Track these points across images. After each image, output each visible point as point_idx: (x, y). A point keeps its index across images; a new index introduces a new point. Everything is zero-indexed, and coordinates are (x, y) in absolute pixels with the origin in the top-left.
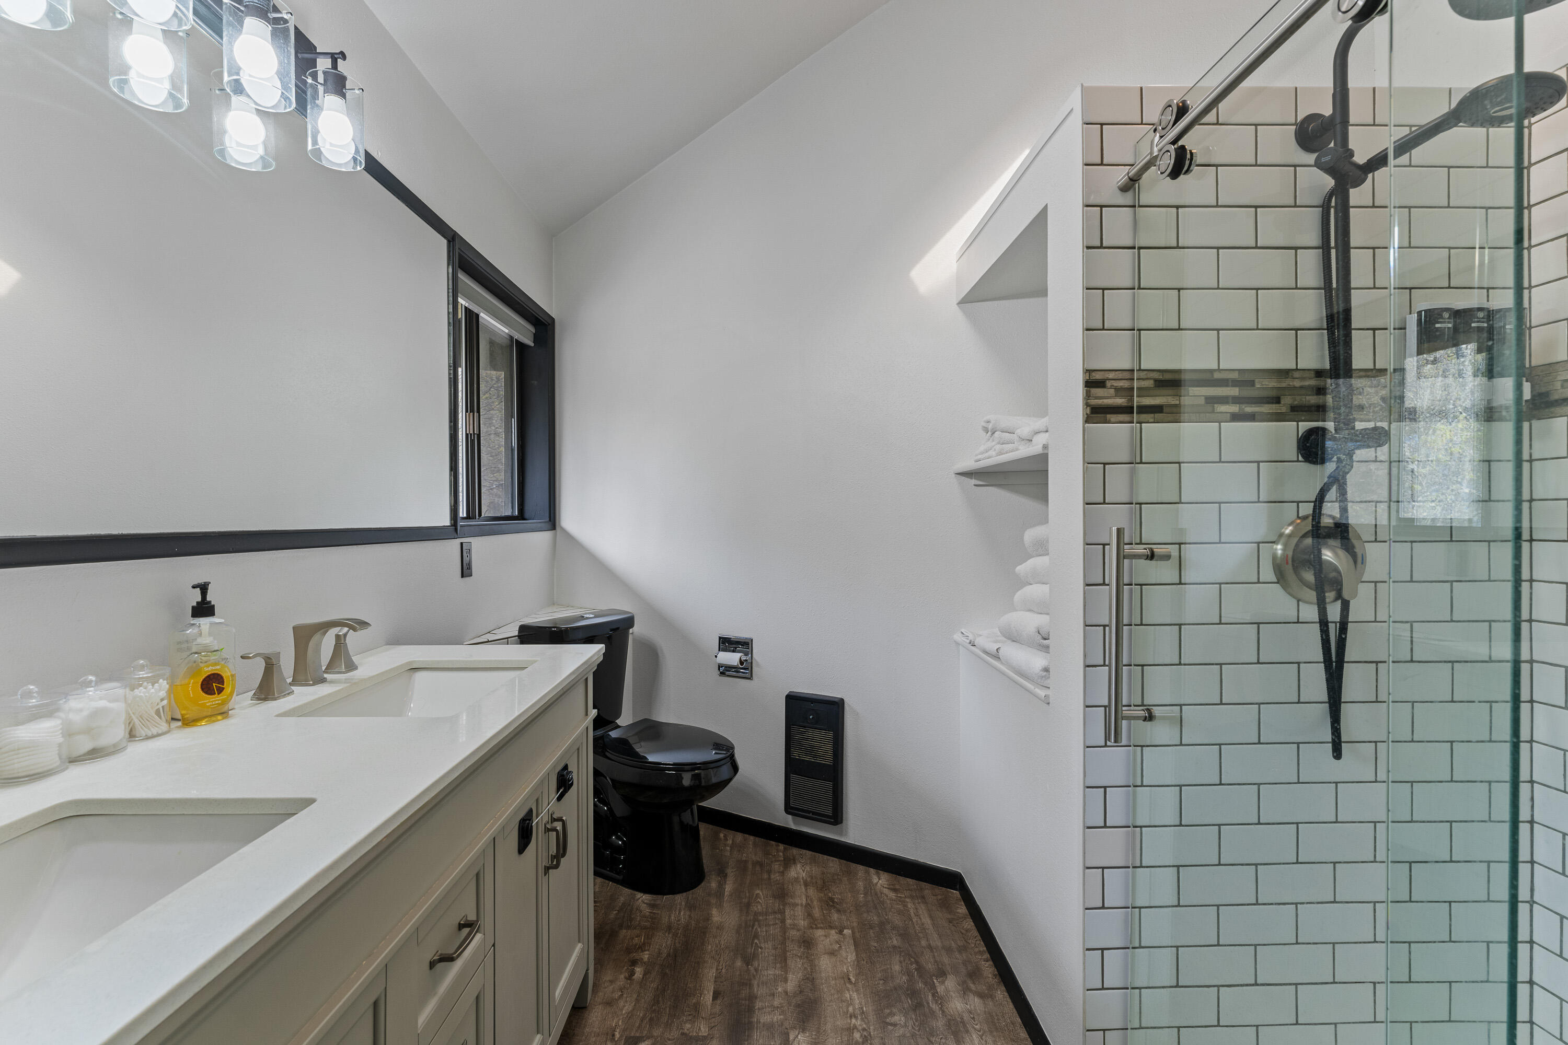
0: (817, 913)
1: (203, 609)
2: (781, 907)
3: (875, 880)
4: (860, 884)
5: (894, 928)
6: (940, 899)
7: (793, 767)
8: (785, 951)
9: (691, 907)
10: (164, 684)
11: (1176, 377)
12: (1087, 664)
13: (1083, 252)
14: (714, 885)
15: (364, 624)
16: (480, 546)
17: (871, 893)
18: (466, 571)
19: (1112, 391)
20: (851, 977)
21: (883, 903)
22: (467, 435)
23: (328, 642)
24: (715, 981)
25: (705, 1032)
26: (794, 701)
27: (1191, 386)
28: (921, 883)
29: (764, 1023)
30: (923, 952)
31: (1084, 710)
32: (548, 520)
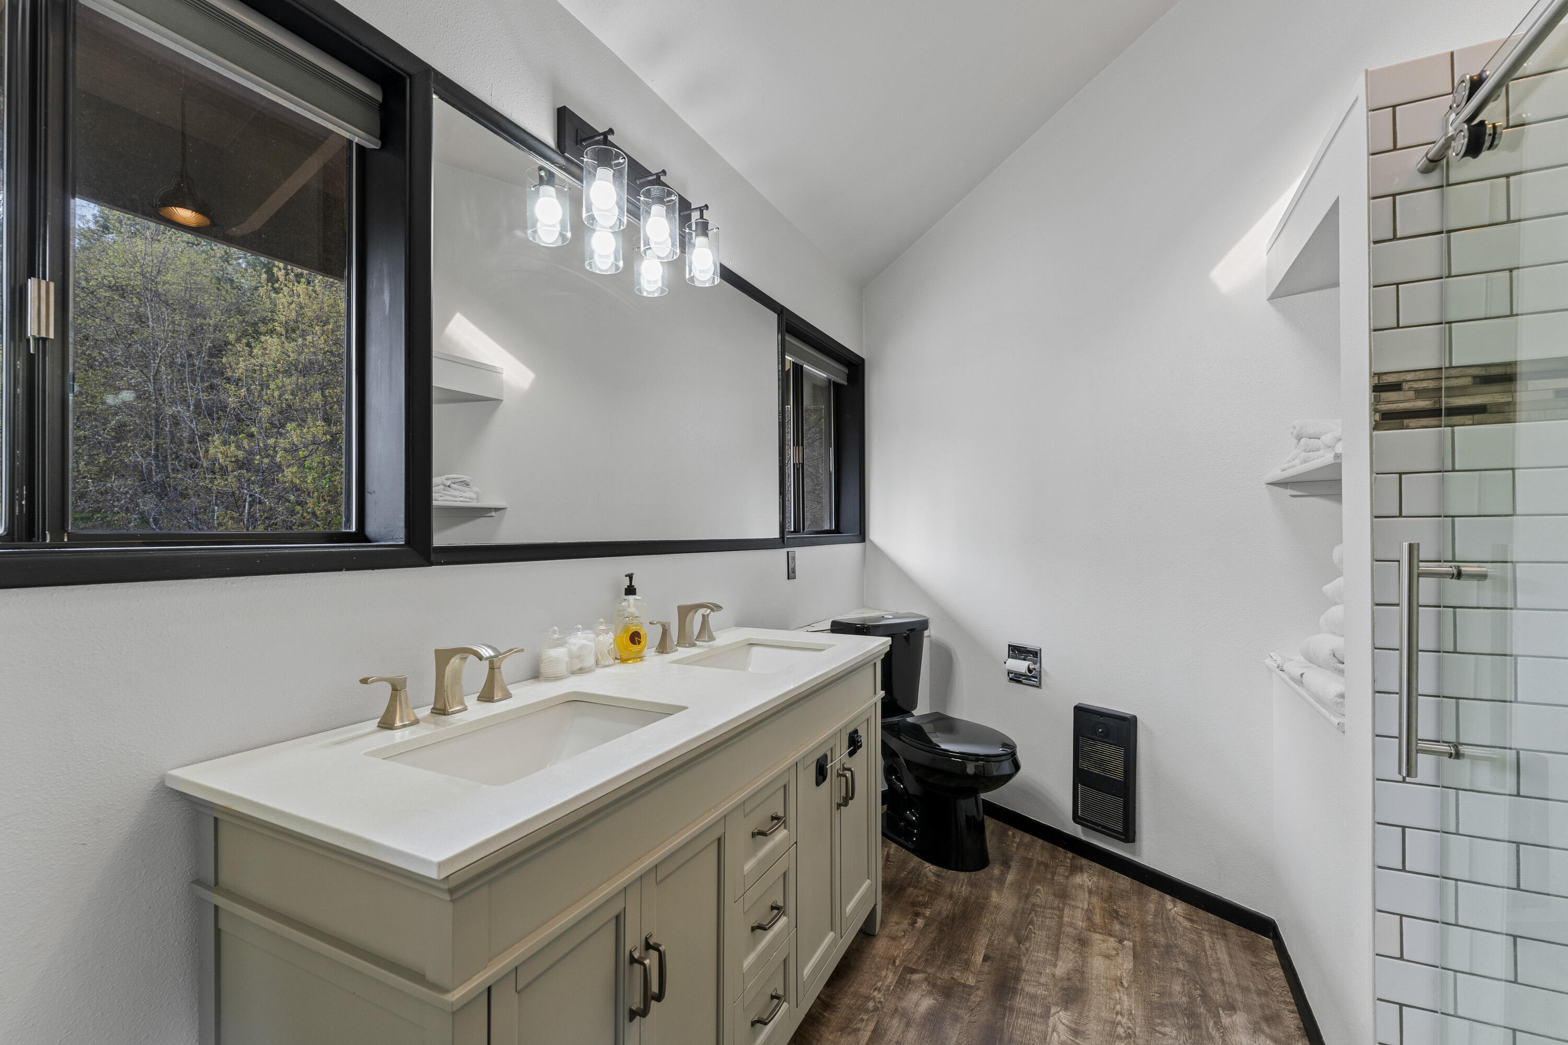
0: (1097, 919)
1: (630, 591)
2: (1061, 905)
3: (1169, 905)
4: (1151, 907)
5: (1182, 953)
6: (1246, 942)
7: (1081, 777)
8: (1058, 942)
9: (972, 884)
10: (611, 635)
11: (1509, 370)
12: (1376, 690)
13: (1369, 248)
14: (996, 872)
15: (719, 607)
16: (804, 555)
17: (1162, 916)
18: (791, 574)
19: (1411, 394)
20: (1124, 982)
21: (1174, 928)
22: (794, 464)
23: (697, 619)
24: (987, 948)
25: (972, 982)
26: (1082, 714)
27: (1529, 380)
28: (1225, 921)
29: (1027, 992)
30: (1212, 984)
31: (1373, 740)
32: (859, 533)
